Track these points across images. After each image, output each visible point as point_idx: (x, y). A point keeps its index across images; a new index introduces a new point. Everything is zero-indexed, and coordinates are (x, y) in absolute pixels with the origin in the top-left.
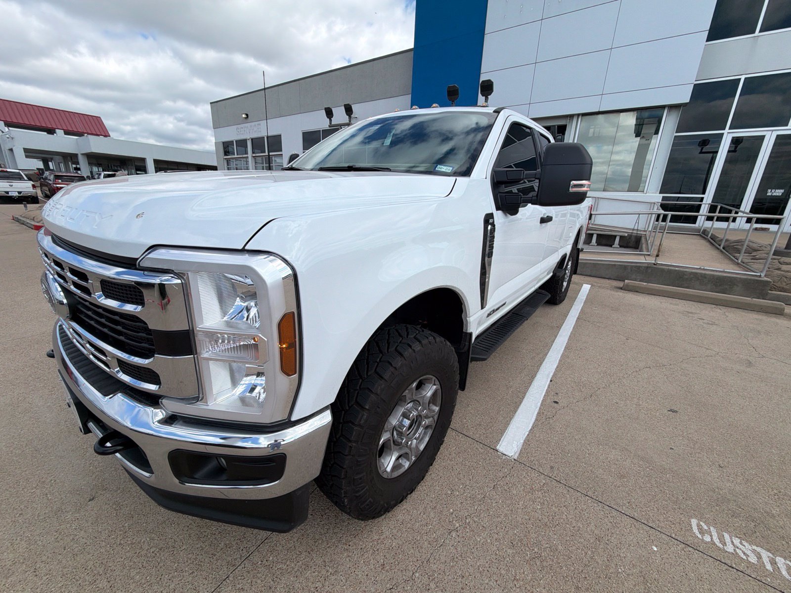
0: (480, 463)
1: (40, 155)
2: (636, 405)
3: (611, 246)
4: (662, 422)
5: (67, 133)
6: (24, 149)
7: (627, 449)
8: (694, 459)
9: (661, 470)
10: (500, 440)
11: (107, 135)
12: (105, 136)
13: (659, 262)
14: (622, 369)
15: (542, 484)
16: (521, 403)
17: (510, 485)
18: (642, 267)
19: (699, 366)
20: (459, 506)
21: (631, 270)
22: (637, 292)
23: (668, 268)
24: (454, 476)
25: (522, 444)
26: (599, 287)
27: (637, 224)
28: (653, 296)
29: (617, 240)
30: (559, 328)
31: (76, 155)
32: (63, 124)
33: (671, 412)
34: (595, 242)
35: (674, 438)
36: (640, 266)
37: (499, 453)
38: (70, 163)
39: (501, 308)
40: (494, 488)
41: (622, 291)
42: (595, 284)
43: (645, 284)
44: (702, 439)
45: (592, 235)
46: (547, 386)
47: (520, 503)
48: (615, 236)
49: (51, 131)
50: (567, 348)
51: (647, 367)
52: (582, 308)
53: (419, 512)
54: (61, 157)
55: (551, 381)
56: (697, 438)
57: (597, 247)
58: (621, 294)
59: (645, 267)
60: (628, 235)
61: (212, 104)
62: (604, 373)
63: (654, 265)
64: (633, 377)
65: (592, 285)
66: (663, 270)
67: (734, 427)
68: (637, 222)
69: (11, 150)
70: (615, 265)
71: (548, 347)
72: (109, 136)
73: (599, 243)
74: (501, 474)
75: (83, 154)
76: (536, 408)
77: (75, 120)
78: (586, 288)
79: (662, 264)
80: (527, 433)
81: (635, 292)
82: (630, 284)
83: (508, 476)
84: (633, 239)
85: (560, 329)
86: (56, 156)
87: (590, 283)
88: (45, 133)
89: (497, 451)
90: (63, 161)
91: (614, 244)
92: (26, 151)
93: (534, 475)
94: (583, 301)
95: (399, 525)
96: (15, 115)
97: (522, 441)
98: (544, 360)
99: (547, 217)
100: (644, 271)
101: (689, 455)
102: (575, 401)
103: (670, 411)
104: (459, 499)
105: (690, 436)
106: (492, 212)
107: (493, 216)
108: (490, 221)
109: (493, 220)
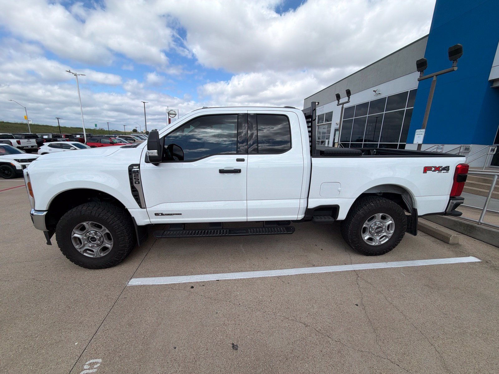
10: (140, 278)
16: (180, 276)
30: (314, 266)
35: (192, 349)
37: (129, 280)
46: (209, 280)
50: (279, 277)
52: (385, 268)
62: (258, 300)
65: (484, 262)
71: (270, 269)
76: (178, 282)
80: (151, 284)
85: (311, 267)
97: (142, 284)
98: (244, 272)
102: (201, 294)
106: (139, 163)
107: (139, 165)
108: (134, 167)
109: (137, 167)
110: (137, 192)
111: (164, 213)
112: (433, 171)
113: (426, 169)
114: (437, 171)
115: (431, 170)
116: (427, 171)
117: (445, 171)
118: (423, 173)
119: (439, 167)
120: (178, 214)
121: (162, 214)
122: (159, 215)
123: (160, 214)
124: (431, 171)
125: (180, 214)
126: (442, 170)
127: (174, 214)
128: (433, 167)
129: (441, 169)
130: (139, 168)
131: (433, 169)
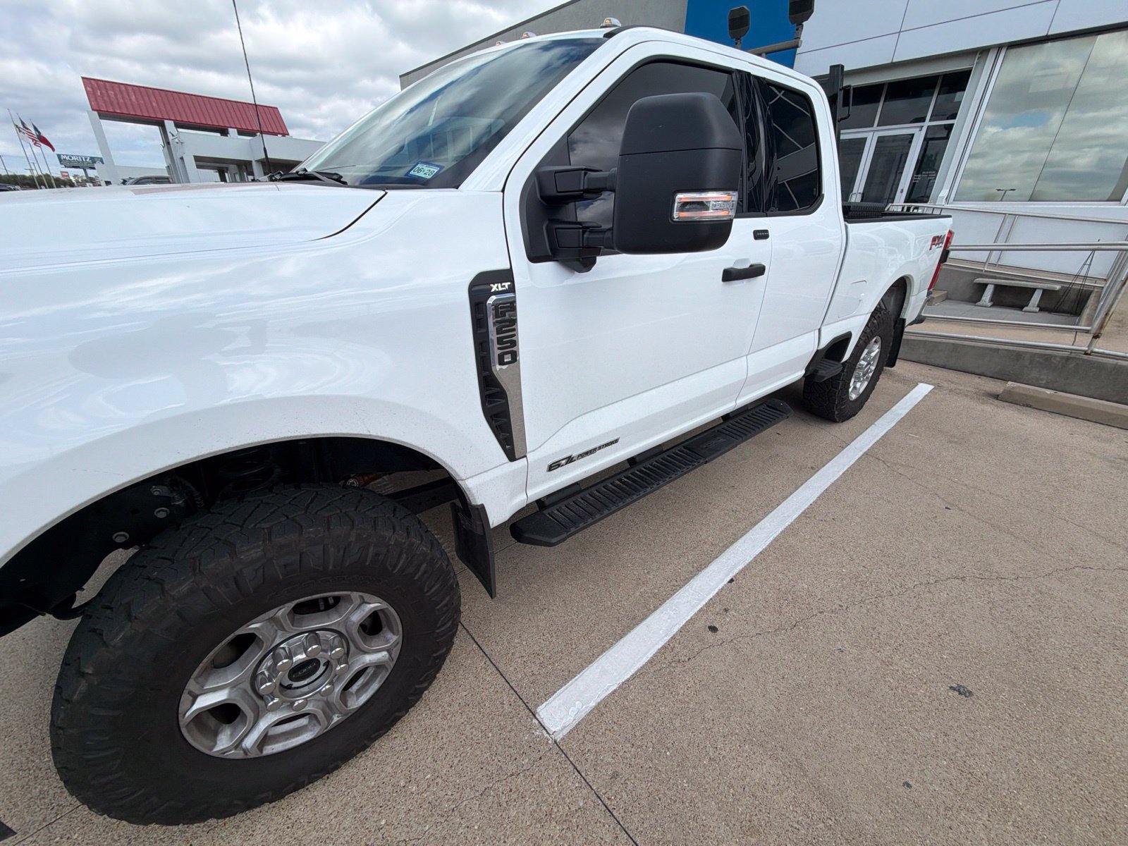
0: (490, 735)
1: (218, 165)
2: (883, 661)
3: (1021, 308)
4: (919, 714)
5: (241, 132)
6: (195, 157)
7: (800, 766)
8: (948, 823)
9: (851, 832)
10: (555, 692)
11: (285, 134)
12: (284, 135)
13: (1096, 350)
14: (897, 575)
15: (573, 809)
16: (643, 619)
17: (515, 796)
18: (1056, 356)
19: (1086, 590)
20: (403, 815)
21: (1031, 362)
22: (1028, 406)
23: (1115, 361)
24: (430, 752)
25: (588, 710)
26: (951, 391)
27: (1086, 267)
28: (1060, 419)
29: (1036, 297)
30: (815, 469)
31: (250, 163)
32: (237, 122)
33: (957, 693)
34: (987, 300)
35: (929, 757)
36: (1051, 356)
37: (535, 721)
38: (245, 173)
39: (598, 452)
40: (481, 795)
41: (996, 402)
42: (946, 384)
43: (1048, 392)
44: (998, 775)
45: (985, 285)
46: (716, 591)
47: (510, 839)
48: (1033, 290)
49: (224, 132)
50: (805, 515)
51: (956, 578)
52: (886, 435)
53: (330, 811)
54: (235, 166)
55: (731, 581)
56: (986, 769)
57: (991, 309)
58: (990, 408)
59: (1062, 358)
60: (1062, 287)
61: (403, 78)
62: (851, 579)
63: (1086, 354)
64: (912, 595)
65: (938, 387)
66: (1101, 367)
67: (1099, 762)
68: (1088, 263)
69: (182, 158)
70: (998, 350)
71: (769, 506)
72: (288, 134)
73: (997, 302)
74: (511, 768)
75: (257, 161)
76: (665, 636)
77: (248, 114)
78: (923, 389)
79: (1103, 353)
80: (614, 688)
81: (1024, 405)
82: (1017, 390)
83: (521, 775)
84: (1073, 296)
85: (815, 473)
86: (231, 165)
87: (936, 381)
88: (219, 135)
89: (534, 715)
90: (237, 171)
91: (1027, 306)
92: (197, 159)
93: (572, 782)
94: (898, 419)
95: (286, 827)
96: (184, 110)
97: (593, 704)
98: (743, 535)
99: (751, 266)
100: (1060, 366)
101: (941, 810)
102: (753, 632)
103: (954, 689)
104: (408, 802)
105: (971, 762)
106: (508, 267)
107: (507, 275)
108: (494, 287)
109: (507, 284)
110: (503, 401)
111: (575, 454)
120: (612, 443)
121: (570, 460)
122: (559, 466)
123: (564, 462)
125: (616, 441)
127: (600, 448)
130: (512, 289)
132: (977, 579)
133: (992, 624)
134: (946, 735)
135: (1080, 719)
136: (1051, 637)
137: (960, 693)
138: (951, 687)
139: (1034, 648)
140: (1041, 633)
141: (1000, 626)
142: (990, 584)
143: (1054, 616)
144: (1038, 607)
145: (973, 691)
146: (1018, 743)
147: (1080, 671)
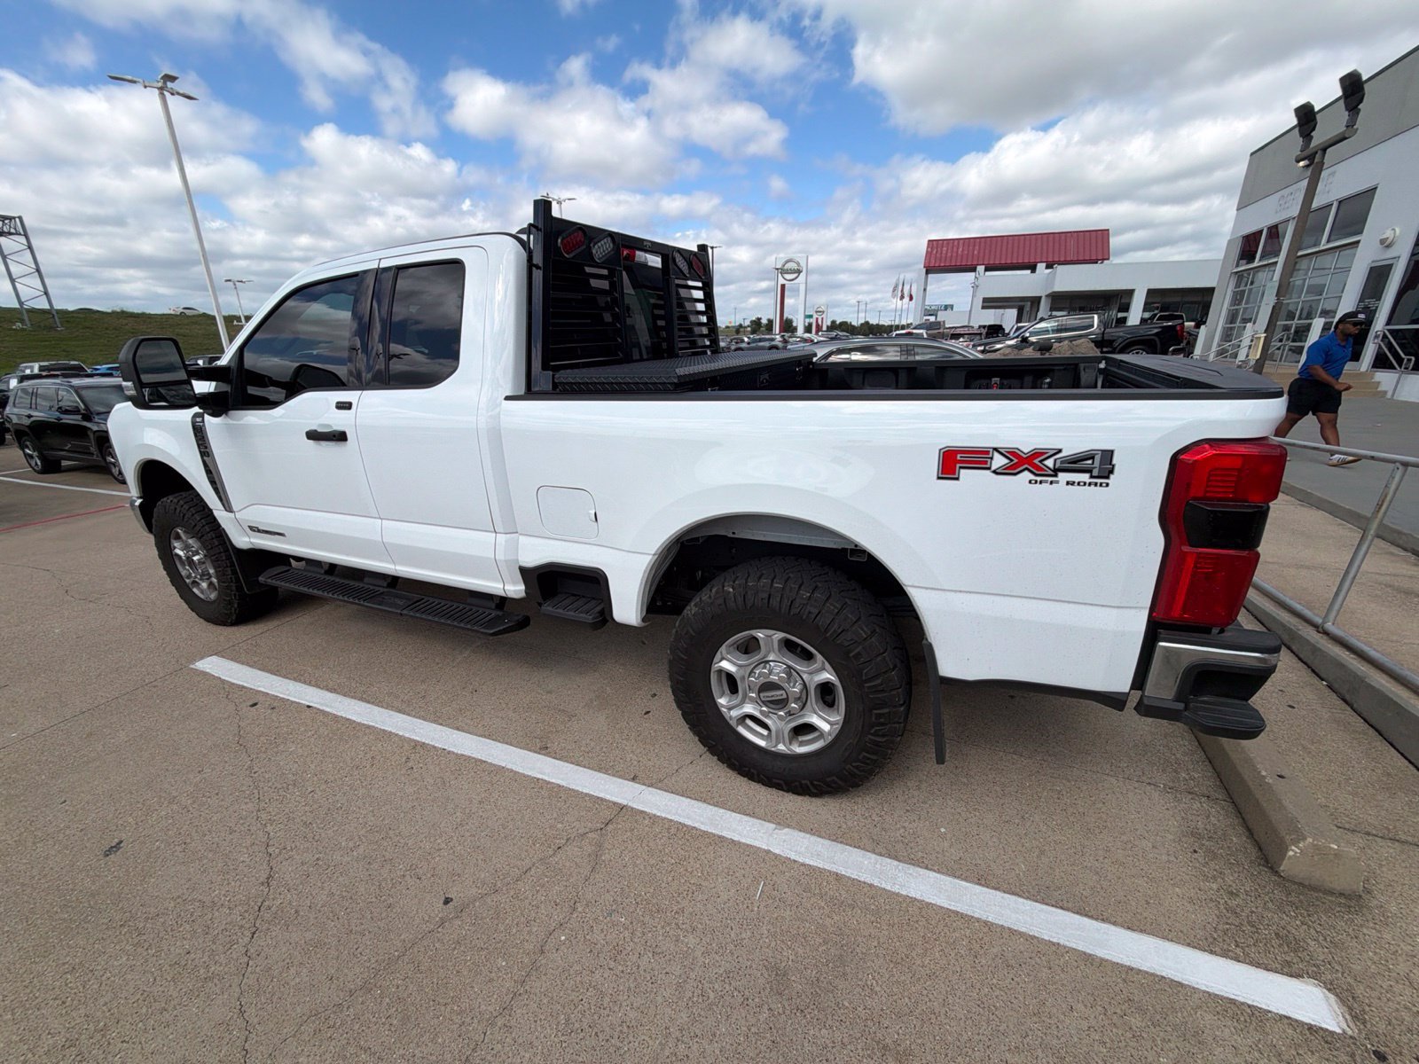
2: (175, 797)
4: (111, 816)
6: (984, 298)
10: (224, 658)
30: (540, 750)
32: (1051, 254)
33: (114, 845)
46: (298, 701)
49: (1033, 268)
55: (309, 707)
56: (38, 850)
75: (1047, 296)
80: (218, 675)
102: (242, 724)
103: (119, 843)
111: (261, 528)
112: (995, 472)
113: (952, 463)
114: (1027, 476)
115: (989, 468)
116: (962, 471)
117: (1085, 477)
118: (939, 478)
119: (1038, 454)
120: (281, 534)
121: (258, 528)
123: (256, 530)
124: (987, 472)
125: (284, 535)
126: (1056, 472)
127: (274, 533)
128: (996, 449)
129: (1050, 463)
131: (999, 461)
132: (260, 900)
133: (179, 897)
134: (82, 830)
135: (21, 945)
136: (128, 960)
137: (112, 847)
138: (121, 842)
139: (123, 933)
140: (139, 950)
141: (172, 905)
142: (247, 915)
143: (158, 978)
144: (183, 963)
145: (108, 858)
146: (40, 879)
147: (66, 973)
